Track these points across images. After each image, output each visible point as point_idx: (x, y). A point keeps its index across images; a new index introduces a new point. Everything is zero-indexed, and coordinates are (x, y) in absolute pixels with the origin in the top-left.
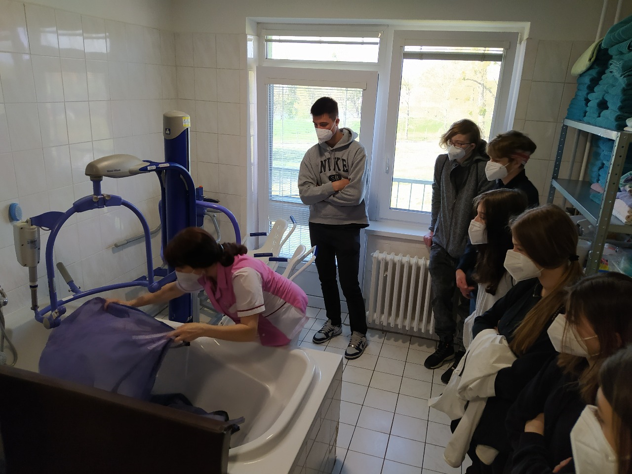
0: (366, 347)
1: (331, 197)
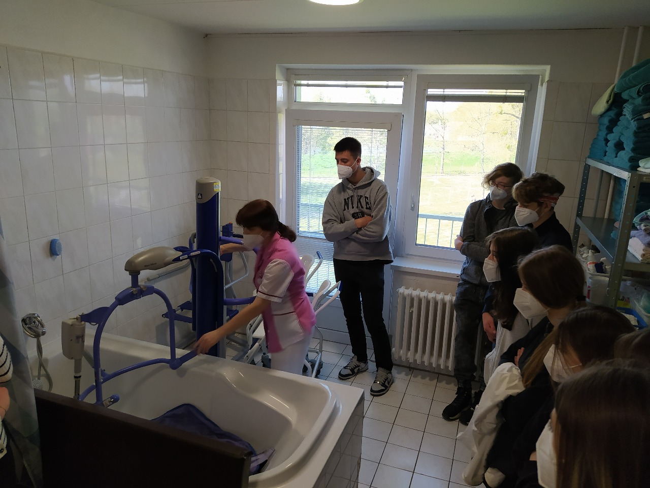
0: (392, 384)
1: (355, 235)
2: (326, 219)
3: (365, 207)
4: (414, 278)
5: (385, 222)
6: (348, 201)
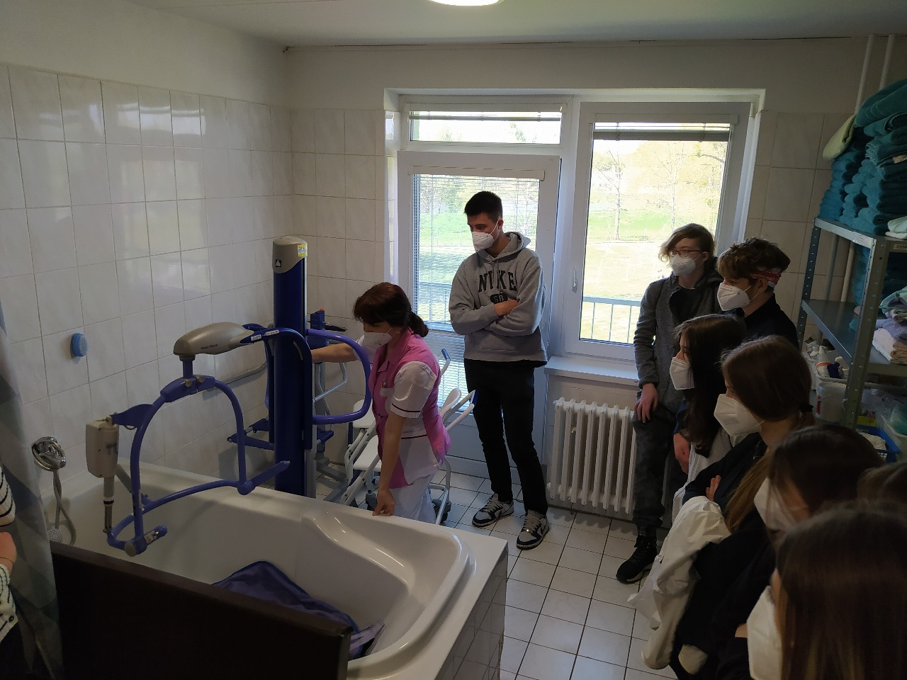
0: (547, 532)
1: (494, 324)
2: (455, 304)
3: (508, 287)
4: (577, 385)
5: (537, 308)
6: (486, 278)
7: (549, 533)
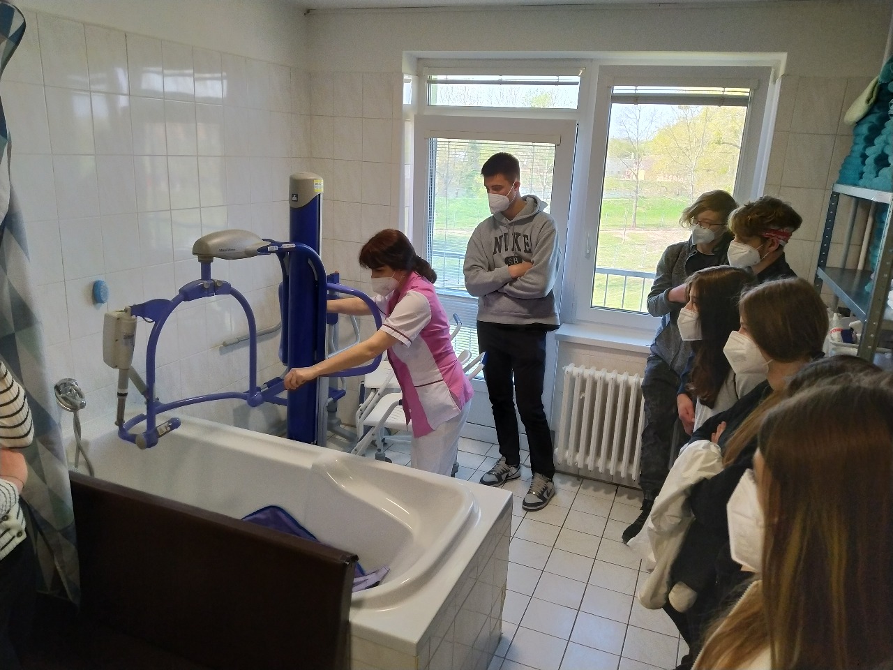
1: (508, 287)
2: (469, 265)
3: (523, 249)
4: (587, 352)
5: (550, 271)
6: (501, 240)
7: (555, 497)
